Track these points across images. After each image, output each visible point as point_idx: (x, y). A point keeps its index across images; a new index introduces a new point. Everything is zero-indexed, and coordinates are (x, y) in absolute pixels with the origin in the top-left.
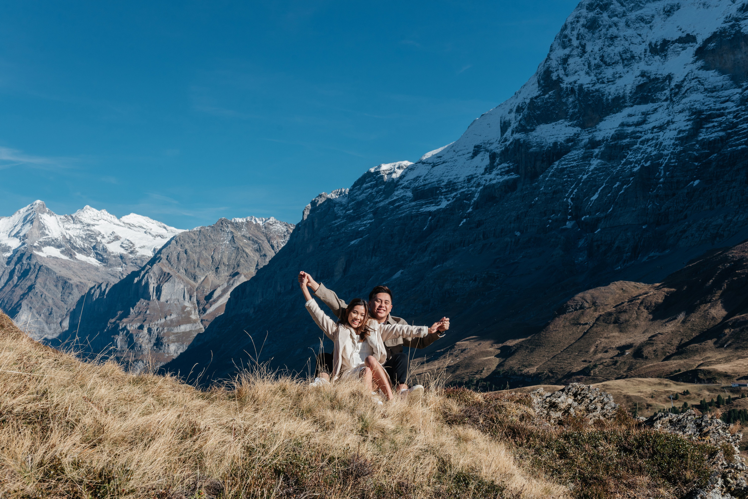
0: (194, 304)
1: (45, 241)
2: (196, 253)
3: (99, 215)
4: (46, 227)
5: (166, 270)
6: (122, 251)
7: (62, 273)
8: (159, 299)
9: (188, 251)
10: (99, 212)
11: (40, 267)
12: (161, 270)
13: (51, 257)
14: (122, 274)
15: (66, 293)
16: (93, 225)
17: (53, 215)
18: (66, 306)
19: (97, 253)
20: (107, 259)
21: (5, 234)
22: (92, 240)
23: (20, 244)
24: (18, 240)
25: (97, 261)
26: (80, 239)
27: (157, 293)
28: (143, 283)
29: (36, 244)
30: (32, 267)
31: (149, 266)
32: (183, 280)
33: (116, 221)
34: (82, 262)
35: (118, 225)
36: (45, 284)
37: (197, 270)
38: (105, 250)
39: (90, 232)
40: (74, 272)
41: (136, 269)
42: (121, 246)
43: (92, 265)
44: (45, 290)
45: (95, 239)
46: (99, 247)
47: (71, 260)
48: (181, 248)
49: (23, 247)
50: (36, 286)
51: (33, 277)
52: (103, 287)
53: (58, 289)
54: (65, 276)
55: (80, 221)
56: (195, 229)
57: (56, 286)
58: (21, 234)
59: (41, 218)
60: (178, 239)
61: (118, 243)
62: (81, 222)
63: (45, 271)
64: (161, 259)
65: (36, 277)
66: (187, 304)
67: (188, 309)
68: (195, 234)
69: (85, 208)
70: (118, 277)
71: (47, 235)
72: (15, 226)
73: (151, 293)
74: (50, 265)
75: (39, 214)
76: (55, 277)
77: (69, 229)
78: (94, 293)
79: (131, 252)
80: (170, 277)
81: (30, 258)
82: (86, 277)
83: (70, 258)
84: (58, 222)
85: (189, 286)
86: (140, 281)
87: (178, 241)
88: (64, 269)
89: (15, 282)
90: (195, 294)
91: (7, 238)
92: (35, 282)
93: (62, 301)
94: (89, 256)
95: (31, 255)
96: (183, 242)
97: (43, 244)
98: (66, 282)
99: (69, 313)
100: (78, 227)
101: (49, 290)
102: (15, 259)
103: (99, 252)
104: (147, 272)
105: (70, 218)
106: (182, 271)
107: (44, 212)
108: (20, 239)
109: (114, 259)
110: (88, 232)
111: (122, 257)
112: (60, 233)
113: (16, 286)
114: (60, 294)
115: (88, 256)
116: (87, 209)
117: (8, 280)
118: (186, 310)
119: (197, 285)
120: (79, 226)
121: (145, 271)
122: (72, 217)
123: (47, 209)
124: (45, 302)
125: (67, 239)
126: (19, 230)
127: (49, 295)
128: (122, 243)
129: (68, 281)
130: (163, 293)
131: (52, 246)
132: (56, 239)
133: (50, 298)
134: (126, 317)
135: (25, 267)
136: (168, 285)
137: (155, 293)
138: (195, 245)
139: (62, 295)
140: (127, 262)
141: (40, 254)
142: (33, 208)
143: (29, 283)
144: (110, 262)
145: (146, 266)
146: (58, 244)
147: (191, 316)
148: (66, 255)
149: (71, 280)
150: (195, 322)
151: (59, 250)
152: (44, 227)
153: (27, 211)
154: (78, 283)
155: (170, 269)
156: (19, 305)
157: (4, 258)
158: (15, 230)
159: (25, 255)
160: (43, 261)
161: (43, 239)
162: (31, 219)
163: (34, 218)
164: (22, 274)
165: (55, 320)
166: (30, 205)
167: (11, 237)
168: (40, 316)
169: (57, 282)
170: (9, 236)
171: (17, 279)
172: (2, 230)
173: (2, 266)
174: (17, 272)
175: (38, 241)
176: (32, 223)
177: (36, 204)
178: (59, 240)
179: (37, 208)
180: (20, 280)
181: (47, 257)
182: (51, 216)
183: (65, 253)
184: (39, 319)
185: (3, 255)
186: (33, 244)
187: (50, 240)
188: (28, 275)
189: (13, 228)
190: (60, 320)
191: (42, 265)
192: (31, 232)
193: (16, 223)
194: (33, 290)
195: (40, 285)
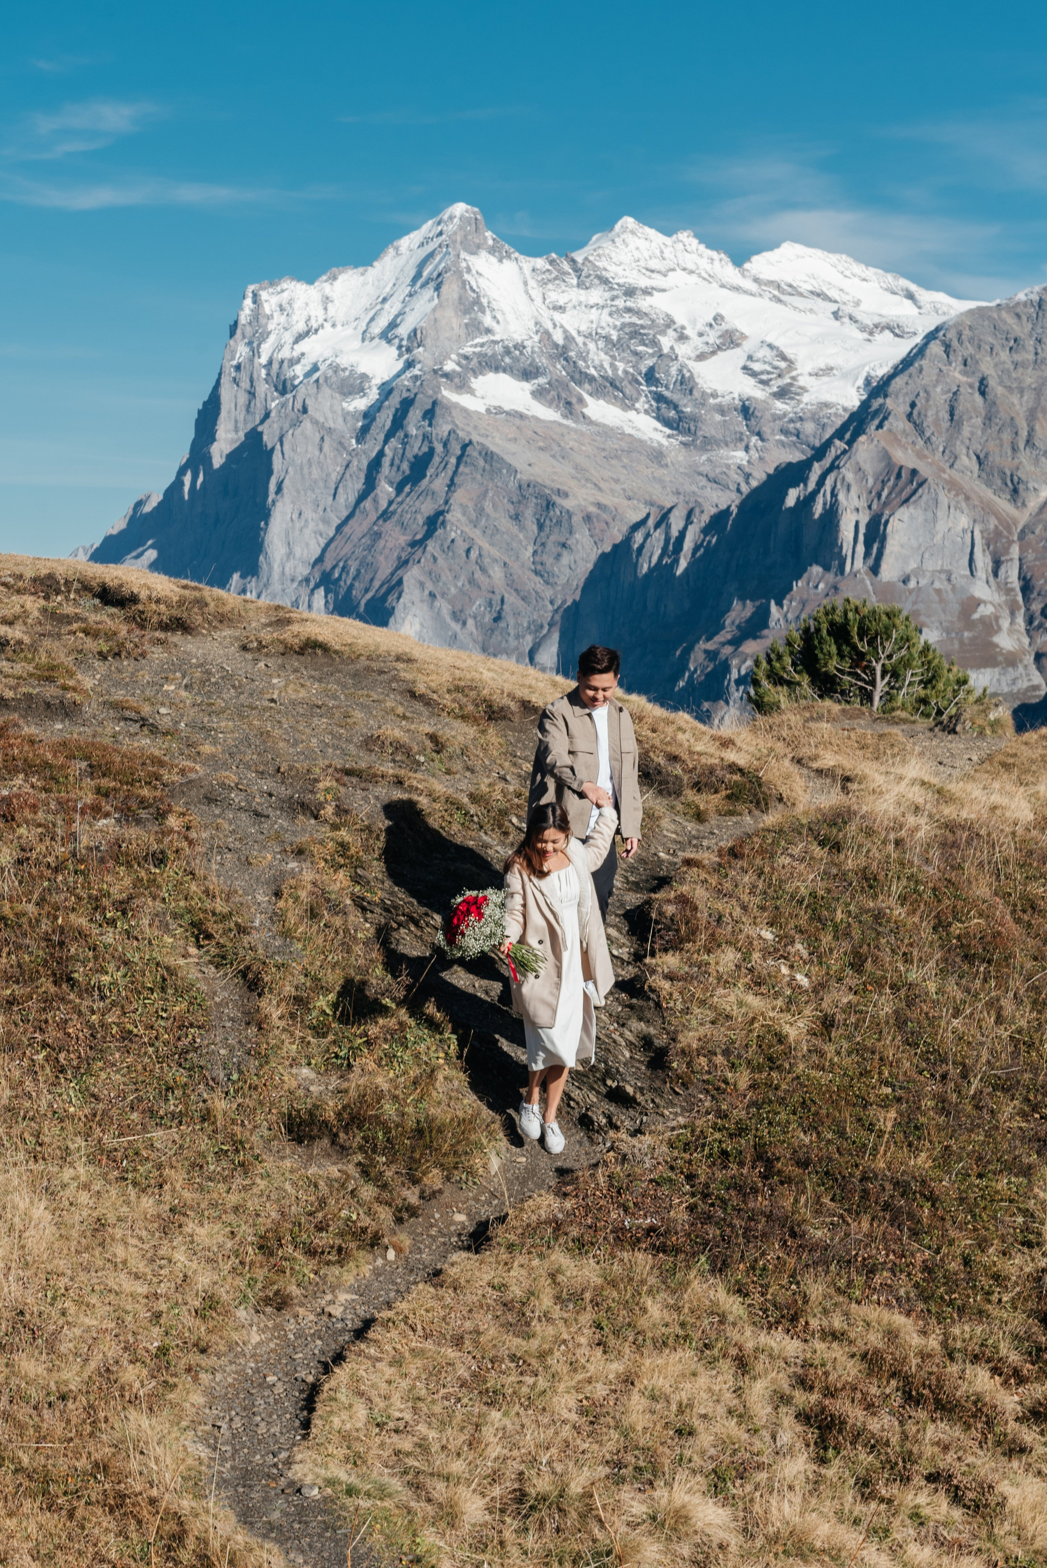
0: (1009, 591)
1: (479, 355)
2: (1021, 391)
3: (668, 253)
4: (484, 301)
5: (905, 458)
6: (749, 389)
7: (537, 470)
8: (875, 570)
9: (992, 382)
10: (668, 240)
11: (464, 447)
12: (886, 457)
13: (499, 411)
14: (747, 476)
15: (550, 545)
16: (647, 292)
17: (508, 256)
18: (548, 593)
19: (659, 398)
20: (695, 419)
21: (349, 331)
22: (641, 348)
23: (400, 365)
24: (393, 351)
25: (659, 425)
26: (601, 344)
27: (868, 545)
28: (818, 509)
29: (450, 366)
30: (439, 448)
31: (839, 445)
32: (967, 498)
33: (728, 272)
34: (606, 432)
35: (737, 289)
36: (481, 511)
37: (1025, 457)
38: (686, 384)
39: (635, 320)
40: (576, 467)
41: (795, 456)
42: (745, 368)
43: (641, 441)
44: (478, 532)
45: (654, 343)
46: (667, 373)
47: (569, 423)
48: (964, 373)
49: (408, 374)
50: (448, 517)
51: (439, 484)
52: (676, 523)
53: (522, 528)
54: (548, 483)
55: (599, 278)
56: (1021, 297)
57: (516, 517)
58: (403, 330)
59: (469, 270)
60: (952, 335)
61: (734, 358)
62: (605, 281)
63: (481, 463)
64: (885, 418)
65: (452, 485)
66: (981, 590)
67: (985, 610)
68: (1018, 316)
69: (618, 227)
70: (733, 487)
71: (488, 331)
72: (385, 300)
73: (847, 549)
74: (497, 443)
75: (463, 255)
76: (512, 485)
77: (561, 309)
78: (642, 547)
79: (782, 393)
80: (920, 485)
81: (430, 415)
82: (618, 488)
83: (565, 416)
84: (526, 283)
85: (993, 522)
86: (807, 502)
87: (955, 343)
88: (545, 456)
89: (384, 504)
90: (1015, 551)
91: (357, 343)
92: (446, 502)
93: (536, 572)
94: (632, 407)
95: (435, 403)
96: (971, 350)
97: (474, 363)
98: (549, 505)
99: (558, 617)
100: (592, 302)
101: (491, 532)
102: (385, 419)
103: (667, 394)
104: (833, 467)
105: (566, 266)
106: (967, 462)
107: (479, 247)
108: (400, 347)
109: (718, 417)
110: (628, 318)
111: (746, 410)
112: (531, 324)
113: (385, 516)
114: (531, 549)
115: (626, 408)
116: (624, 229)
117: (362, 497)
118: (976, 616)
119: (1023, 518)
120: (597, 295)
121: (827, 462)
122: (573, 261)
123: (488, 234)
124: (478, 575)
125: (556, 346)
126: (397, 316)
127: (495, 552)
128: (750, 358)
129: (555, 498)
130: (892, 546)
131: (505, 371)
132: (520, 346)
133: (496, 560)
134: (755, 638)
135: (416, 448)
136: (912, 517)
137: (861, 549)
138: (1017, 357)
139: (535, 553)
140: (766, 430)
141: (464, 400)
142: (441, 234)
143: (427, 508)
144: (706, 430)
145: (828, 444)
146: (524, 363)
147: (996, 639)
148: (550, 404)
149: (566, 495)
150: (1011, 660)
151: (527, 387)
152: (477, 301)
153: (422, 245)
154: (592, 509)
155: (920, 456)
156: (395, 586)
157: (346, 415)
158: (384, 313)
159: (416, 404)
160: (475, 427)
161: (476, 346)
162: (435, 275)
163: (447, 270)
164: (408, 472)
165: (513, 643)
166: (430, 223)
167: (372, 339)
168: (464, 623)
169: (519, 502)
170: (365, 336)
171: (389, 494)
172: (340, 318)
173: (341, 445)
174: (392, 465)
175: (459, 355)
176: (438, 288)
177: (451, 218)
178: (529, 349)
179: (455, 233)
180: (397, 495)
181: (488, 411)
182: (500, 261)
183: (549, 397)
184: (460, 636)
185: (345, 405)
186: (441, 363)
187: (499, 348)
188: (425, 476)
189: (379, 307)
190: (528, 641)
191: (471, 442)
192: (436, 320)
193: (388, 289)
194: (440, 532)
195: (464, 514)
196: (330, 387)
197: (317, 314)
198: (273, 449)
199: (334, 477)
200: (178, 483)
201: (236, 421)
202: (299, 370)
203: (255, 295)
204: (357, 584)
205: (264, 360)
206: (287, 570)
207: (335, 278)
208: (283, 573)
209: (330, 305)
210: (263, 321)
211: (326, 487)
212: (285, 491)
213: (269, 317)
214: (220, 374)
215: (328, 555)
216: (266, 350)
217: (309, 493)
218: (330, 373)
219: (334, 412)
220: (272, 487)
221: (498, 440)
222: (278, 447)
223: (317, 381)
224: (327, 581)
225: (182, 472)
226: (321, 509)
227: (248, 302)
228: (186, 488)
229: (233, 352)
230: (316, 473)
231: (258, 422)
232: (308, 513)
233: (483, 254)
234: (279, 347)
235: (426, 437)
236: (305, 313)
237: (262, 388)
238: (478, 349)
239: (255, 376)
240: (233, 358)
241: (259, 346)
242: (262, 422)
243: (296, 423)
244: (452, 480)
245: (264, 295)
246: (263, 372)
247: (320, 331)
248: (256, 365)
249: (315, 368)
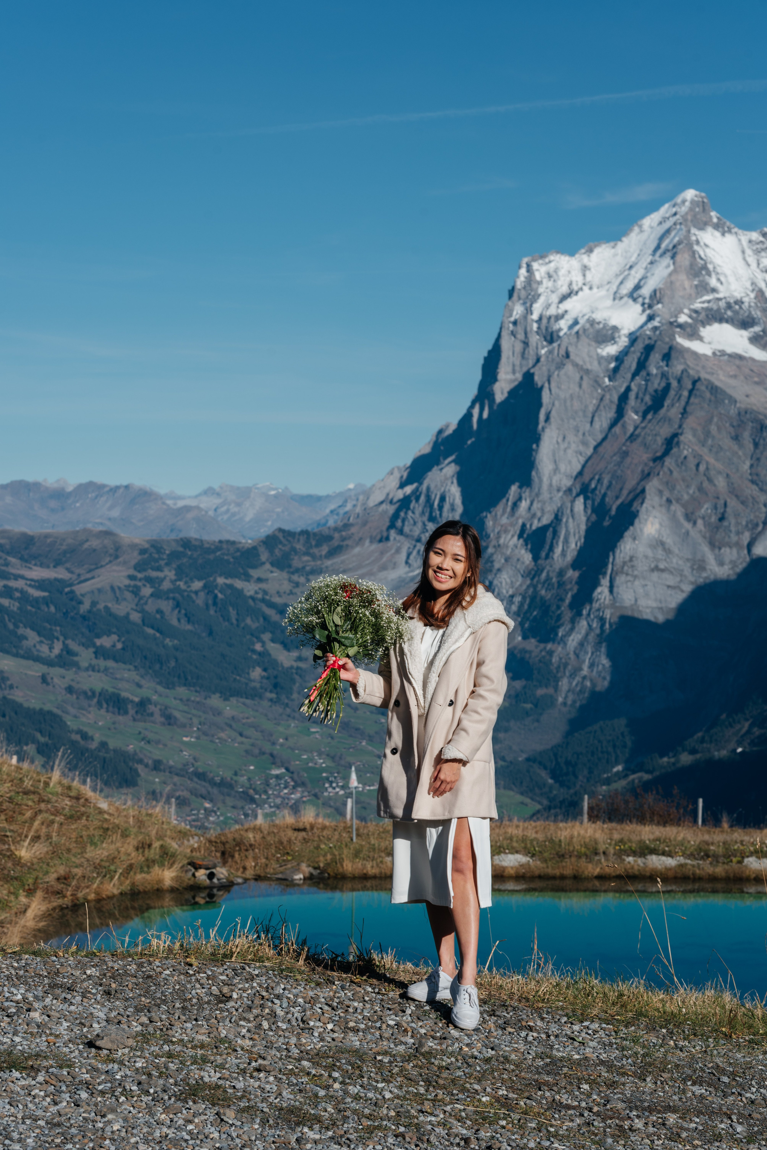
1: (707, 309)
4: (710, 267)
7: (752, 400)
11: (695, 382)
13: (723, 353)
15: (763, 460)
17: (730, 231)
18: (762, 498)
23: (644, 318)
24: (638, 308)
29: (683, 319)
30: (674, 384)
36: (708, 434)
44: (706, 450)
49: (650, 325)
50: (682, 438)
51: (675, 413)
53: (741, 446)
54: (761, 408)
57: (736, 438)
58: (646, 291)
59: (698, 242)
63: (708, 395)
65: (684, 412)
71: (714, 290)
72: (631, 267)
74: (720, 379)
75: (693, 230)
76: (733, 412)
81: (667, 357)
84: (743, 252)
88: (758, 388)
89: (631, 429)
91: (609, 302)
92: (680, 426)
93: (753, 482)
95: (671, 348)
97: (702, 316)
98: (763, 428)
101: (716, 450)
102: (631, 362)
107: (706, 224)
108: (643, 304)
112: (748, 285)
113: (632, 438)
114: (748, 463)
117: (613, 424)
123: (713, 214)
124: (706, 484)
126: (640, 280)
127: (719, 466)
131: (727, 321)
132: (739, 302)
133: (719, 473)
135: (657, 384)
139: (752, 466)
141: (695, 346)
142: (675, 214)
143: (666, 431)
146: (742, 315)
148: (763, 346)
151: (745, 334)
152: (705, 267)
153: (660, 223)
156: (640, 494)
157: (601, 359)
158: (631, 278)
159: (656, 349)
160: (704, 367)
161: (703, 302)
162: (671, 247)
163: (680, 243)
164: (650, 403)
165: (734, 538)
166: (667, 206)
167: (621, 298)
168: (695, 523)
169: (739, 426)
170: (616, 297)
171: (634, 421)
172: (596, 282)
173: (597, 382)
174: (637, 397)
175: (690, 310)
176: (673, 257)
177: (684, 202)
178: (746, 304)
179: (687, 214)
180: (642, 422)
181: (714, 354)
182: (723, 234)
183: (763, 342)
184: (693, 533)
185: (599, 351)
186: (676, 317)
187: (722, 304)
188: (662, 406)
189: (626, 273)
190: (746, 537)
191: (699, 379)
192: (672, 283)
193: (633, 259)
194: (675, 450)
195: (694, 435)
196: (588, 337)
197: (577, 279)
198: (542, 387)
199: (591, 408)
200: (468, 416)
201: (514, 366)
202: (563, 325)
203: (529, 266)
204: (609, 493)
205: (535, 316)
206: (554, 482)
207: (591, 251)
208: (551, 485)
209: (587, 273)
210: (534, 286)
211: (585, 416)
212: (552, 419)
213: (540, 283)
214: (501, 329)
215: (586, 470)
216: (537, 308)
217: (571, 421)
218: (588, 326)
219: (590, 357)
220: (542, 416)
221: (722, 377)
222: (546, 385)
223: (577, 333)
224: (585, 491)
225: (472, 407)
226: (580, 434)
227: (523, 271)
228: (475, 419)
229: (511, 311)
230: (577, 405)
231: (531, 365)
232: (571, 437)
233: (710, 229)
234: (548, 306)
235: (664, 375)
236: (568, 279)
237: (534, 339)
238: (706, 305)
239: (528, 329)
240: (511, 316)
241: (531, 306)
242: (534, 366)
243: (560, 366)
244: (685, 409)
245: (535, 265)
246: (535, 326)
247: (580, 293)
248: (529, 321)
249: (576, 322)
